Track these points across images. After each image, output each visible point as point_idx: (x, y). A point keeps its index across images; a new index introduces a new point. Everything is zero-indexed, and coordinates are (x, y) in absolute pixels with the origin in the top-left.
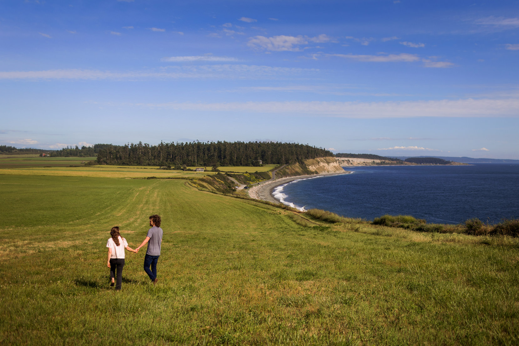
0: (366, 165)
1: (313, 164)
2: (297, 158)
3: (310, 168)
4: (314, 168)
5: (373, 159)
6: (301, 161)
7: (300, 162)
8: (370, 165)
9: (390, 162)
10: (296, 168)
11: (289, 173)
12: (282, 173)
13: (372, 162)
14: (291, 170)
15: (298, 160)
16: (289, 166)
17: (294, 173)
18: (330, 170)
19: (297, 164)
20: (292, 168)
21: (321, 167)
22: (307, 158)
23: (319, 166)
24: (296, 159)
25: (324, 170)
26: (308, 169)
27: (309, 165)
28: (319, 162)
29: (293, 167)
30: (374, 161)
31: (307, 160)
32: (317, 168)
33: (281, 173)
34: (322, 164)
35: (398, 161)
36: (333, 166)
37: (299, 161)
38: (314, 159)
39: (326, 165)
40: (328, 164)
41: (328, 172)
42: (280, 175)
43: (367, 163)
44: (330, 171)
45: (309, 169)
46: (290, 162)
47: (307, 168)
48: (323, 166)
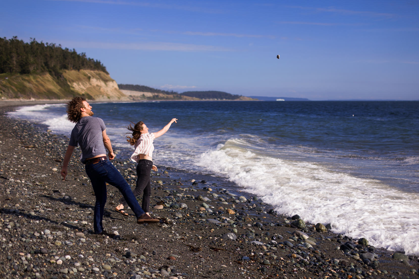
0: (134, 99)
1: (79, 80)
2: (46, 64)
3: (74, 86)
4: (82, 86)
5: (143, 91)
6: (54, 71)
7: (53, 73)
8: (139, 100)
9: (165, 96)
10: (47, 83)
11: (35, 91)
12: (16, 88)
13: (141, 96)
14: (36, 85)
15: (48, 68)
16: (31, 78)
17: (45, 92)
18: (110, 94)
19: (48, 76)
20: (37, 81)
21: (94, 87)
22: (65, 67)
23: (91, 84)
24: (44, 65)
25: (101, 94)
26: (72, 89)
27: (73, 81)
28: (89, 78)
29: (39, 80)
30: (143, 95)
31: (67, 71)
32: (88, 89)
33: (14, 88)
34: (95, 82)
35: (175, 95)
36: (113, 88)
37: (50, 70)
38: (79, 70)
39: (102, 84)
40: (106, 84)
41: (109, 98)
42: (11, 91)
43: (134, 96)
44: (112, 97)
45: (74, 88)
46: (31, 69)
47: (69, 86)
48: (97, 85)
